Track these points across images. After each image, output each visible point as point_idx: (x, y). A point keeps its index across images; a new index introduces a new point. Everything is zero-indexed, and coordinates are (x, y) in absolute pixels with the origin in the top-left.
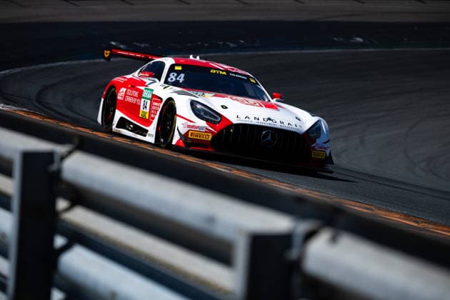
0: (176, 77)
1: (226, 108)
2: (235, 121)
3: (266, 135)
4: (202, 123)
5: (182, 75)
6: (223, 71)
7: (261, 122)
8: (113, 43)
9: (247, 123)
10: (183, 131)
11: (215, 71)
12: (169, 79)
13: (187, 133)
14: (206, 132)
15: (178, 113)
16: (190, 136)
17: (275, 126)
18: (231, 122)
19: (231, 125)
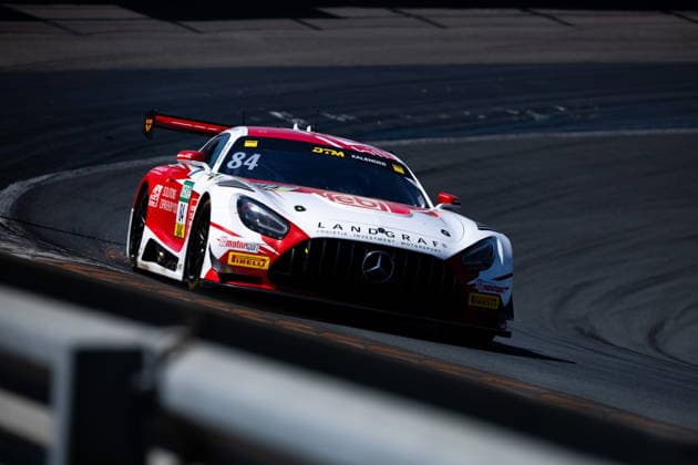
0: (243, 161)
1: (303, 209)
2: (313, 233)
3: (373, 261)
4: (254, 238)
5: (256, 157)
6: (338, 150)
7: (364, 236)
8: (278, 115)
9: (337, 236)
10: (219, 253)
11: (321, 150)
12: (230, 165)
13: (226, 255)
14: (259, 254)
15: (212, 220)
16: (230, 262)
17: (391, 244)
18: (304, 234)
19: (306, 240)
